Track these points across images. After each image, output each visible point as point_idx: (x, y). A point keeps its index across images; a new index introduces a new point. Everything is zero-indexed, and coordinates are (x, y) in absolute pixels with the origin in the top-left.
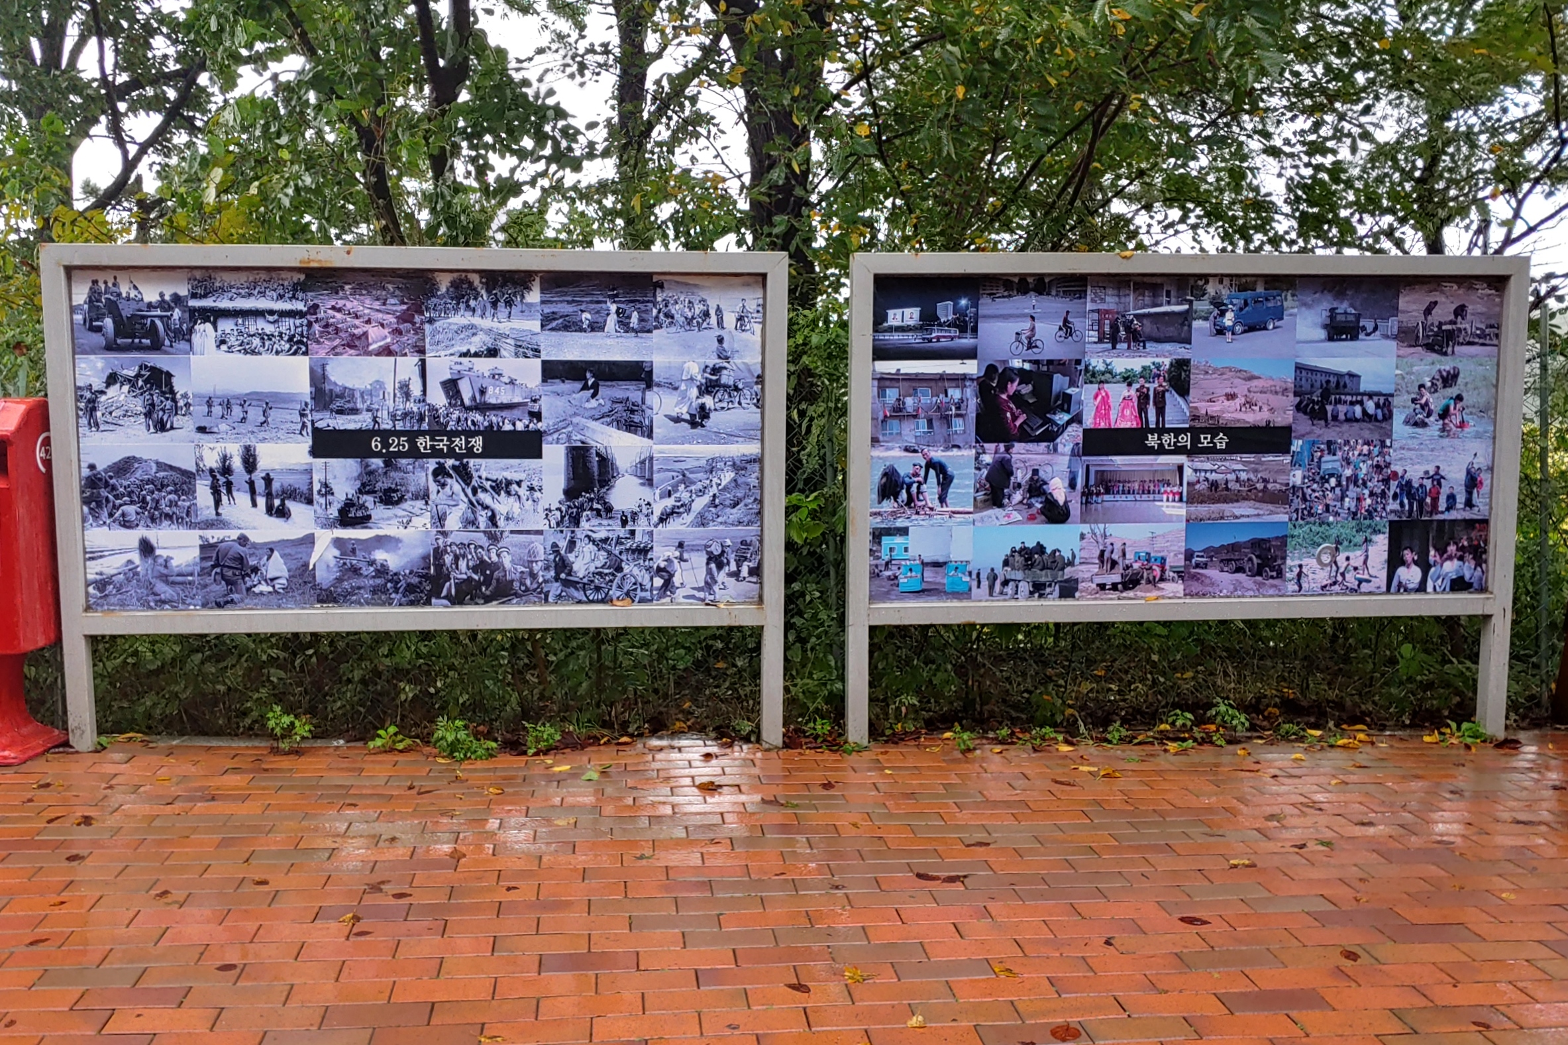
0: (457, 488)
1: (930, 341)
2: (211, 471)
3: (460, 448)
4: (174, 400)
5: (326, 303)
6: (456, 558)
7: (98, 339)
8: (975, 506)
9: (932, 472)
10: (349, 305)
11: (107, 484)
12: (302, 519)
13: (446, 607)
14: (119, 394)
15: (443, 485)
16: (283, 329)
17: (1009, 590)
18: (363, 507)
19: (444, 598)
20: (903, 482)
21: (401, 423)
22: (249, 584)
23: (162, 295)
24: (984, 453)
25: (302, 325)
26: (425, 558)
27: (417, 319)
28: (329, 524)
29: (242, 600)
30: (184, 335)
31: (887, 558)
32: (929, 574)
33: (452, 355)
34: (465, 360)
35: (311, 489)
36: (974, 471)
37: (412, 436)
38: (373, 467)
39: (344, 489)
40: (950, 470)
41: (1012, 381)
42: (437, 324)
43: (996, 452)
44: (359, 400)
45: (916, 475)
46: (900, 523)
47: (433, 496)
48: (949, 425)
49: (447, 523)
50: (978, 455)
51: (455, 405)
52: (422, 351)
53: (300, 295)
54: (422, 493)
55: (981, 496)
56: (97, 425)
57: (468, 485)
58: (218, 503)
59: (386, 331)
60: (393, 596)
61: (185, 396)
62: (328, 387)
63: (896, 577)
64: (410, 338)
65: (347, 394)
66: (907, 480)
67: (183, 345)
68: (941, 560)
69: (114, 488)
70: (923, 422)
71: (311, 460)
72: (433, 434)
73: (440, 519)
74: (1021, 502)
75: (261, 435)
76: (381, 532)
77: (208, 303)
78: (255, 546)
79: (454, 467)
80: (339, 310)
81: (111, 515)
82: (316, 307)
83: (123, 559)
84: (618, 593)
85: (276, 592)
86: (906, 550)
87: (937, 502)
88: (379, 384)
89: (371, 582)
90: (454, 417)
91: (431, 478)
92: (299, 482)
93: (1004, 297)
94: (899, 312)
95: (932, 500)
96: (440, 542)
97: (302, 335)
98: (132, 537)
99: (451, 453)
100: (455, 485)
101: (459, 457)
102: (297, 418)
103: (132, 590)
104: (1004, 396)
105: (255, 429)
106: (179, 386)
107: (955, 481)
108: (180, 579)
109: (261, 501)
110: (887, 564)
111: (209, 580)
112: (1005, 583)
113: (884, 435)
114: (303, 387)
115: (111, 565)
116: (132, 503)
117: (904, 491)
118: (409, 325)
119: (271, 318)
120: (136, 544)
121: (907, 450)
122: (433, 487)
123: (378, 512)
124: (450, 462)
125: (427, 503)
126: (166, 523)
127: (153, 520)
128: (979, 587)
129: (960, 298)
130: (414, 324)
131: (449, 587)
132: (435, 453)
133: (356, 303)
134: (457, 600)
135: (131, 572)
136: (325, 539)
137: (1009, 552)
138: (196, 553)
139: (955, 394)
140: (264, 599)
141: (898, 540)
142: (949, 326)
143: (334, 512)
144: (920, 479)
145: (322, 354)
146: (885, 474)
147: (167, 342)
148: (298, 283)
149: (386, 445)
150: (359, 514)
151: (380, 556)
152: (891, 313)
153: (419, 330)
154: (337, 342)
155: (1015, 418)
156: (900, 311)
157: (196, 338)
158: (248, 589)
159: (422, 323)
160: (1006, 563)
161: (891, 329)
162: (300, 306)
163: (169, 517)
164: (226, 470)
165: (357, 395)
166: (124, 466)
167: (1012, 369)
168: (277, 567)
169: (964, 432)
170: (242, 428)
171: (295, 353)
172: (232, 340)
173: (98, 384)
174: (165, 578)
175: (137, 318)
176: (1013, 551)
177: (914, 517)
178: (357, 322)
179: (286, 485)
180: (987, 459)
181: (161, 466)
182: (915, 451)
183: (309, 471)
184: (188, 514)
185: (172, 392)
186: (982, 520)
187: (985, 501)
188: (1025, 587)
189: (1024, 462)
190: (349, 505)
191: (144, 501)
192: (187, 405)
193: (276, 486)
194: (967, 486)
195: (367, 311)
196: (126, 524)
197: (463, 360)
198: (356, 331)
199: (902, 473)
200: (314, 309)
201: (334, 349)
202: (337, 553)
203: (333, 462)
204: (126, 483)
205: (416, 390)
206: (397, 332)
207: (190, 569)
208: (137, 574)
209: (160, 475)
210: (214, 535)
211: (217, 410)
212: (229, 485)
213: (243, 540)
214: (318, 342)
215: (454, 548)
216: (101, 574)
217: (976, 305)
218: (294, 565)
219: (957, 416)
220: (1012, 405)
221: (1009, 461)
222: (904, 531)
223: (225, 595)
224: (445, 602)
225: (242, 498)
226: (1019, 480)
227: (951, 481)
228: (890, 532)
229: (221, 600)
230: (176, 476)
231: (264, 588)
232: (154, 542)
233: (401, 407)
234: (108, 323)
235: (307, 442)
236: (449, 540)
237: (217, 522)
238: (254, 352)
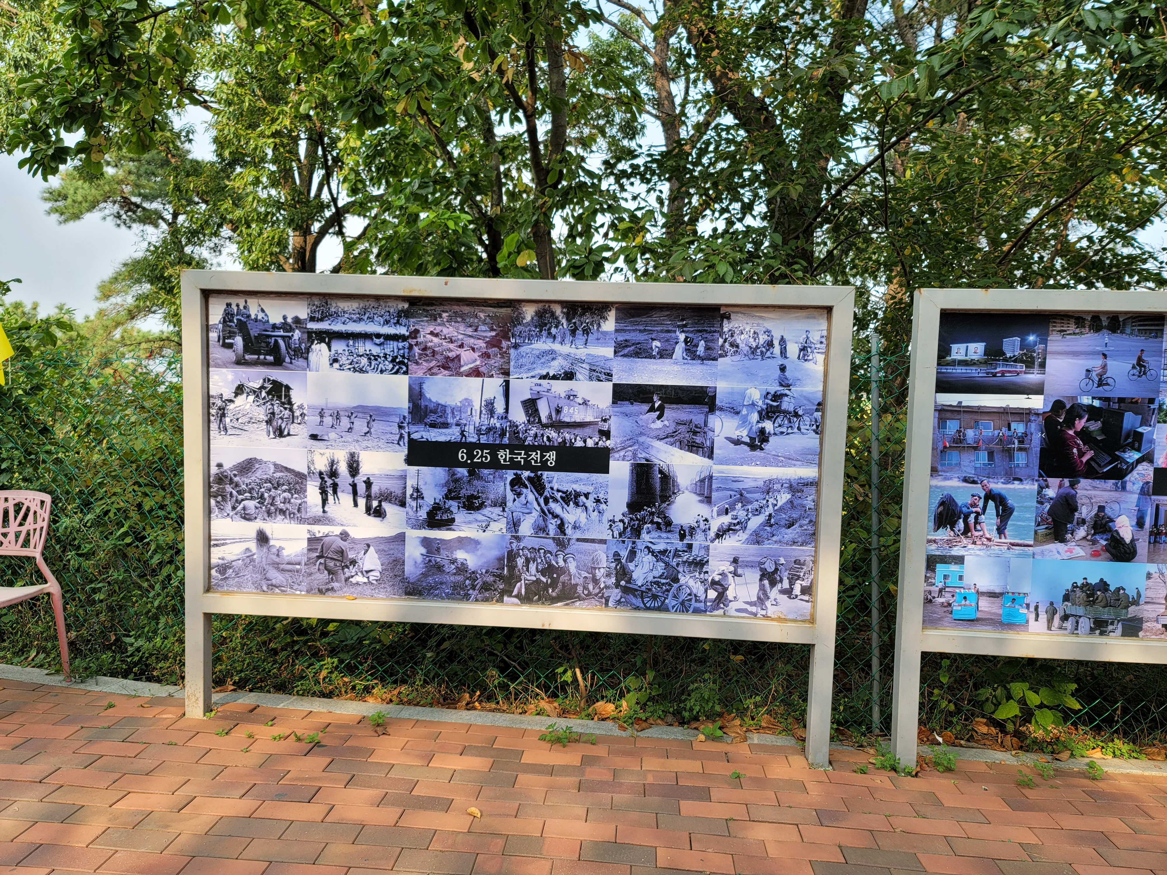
0: (531, 497)
1: (994, 375)
2: (321, 473)
3: (536, 462)
4: (291, 410)
5: (426, 329)
6: (527, 561)
7: (229, 355)
8: (1035, 539)
9: (991, 504)
10: (445, 331)
11: (231, 481)
12: (395, 519)
13: (517, 605)
14: (245, 403)
15: (519, 495)
16: (388, 351)
17: (1069, 624)
18: (448, 510)
19: (516, 596)
20: (961, 512)
21: (485, 437)
22: (348, 574)
23: (285, 318)
24: (1047, 486)
25: (404, 348)
26: (500, 559)
27: (504, 344)
28: (418, 525)
29: (341, 588)
31: (941, 585)
32: (985, 604)
33: (533, 377)
34: (544, 382)
35: (404, 493)
36: (1035, 504)
37: (494, 449)
38: (459, 475)
39: (433, 494)
40: (1010, 502)
41: (1081, 418)
42: (522, 349)
43: (1060, 486)
44: (450, 416)
45: (974, 505)
46: (956, 551)
47: (510, 504)
48: (1011, 458)
49: (520, 528)
50: (1041, 488)
51: (533, 423)
52: (507, 373)
53: (403, 321)
54: (500, 501)
55: (1042, 529)
56: (226, 429)
57: (541, 495)
58: (325, 501)
59: (476, 355)
60: (471, 592)
61: (301, 407)
62: (423, 403)
63: (950, 605)
64: (496, 361)
65: (440, 409)
66: (965, 510)
67: (301, 362)
68: (997, 591)
69: (237, 485)
70: (983, 456)
71: (406, 467)
72: (512, 448)
73: (515, 525)
74: (1084, 538)
75: (365, 444)
76: (463, 534)
77: (323, 326)
78: (354, 541)
79: (529, 478)
80: (436, 335)
81: (234, 508)
82: (417, 331)
83: (243, 547)
84: (674, 603)
85: (370, 583)
86: (961, 578)
87: (995, 533)
88: (468, 402)
89: (452, 578)
90: (532, 433)
91: (508, 487)
92: (395, 487)
93: (1074, 334)
94: (963, 346)
95: (990, 530)
96: (514, 546)
97: (403, 357)
98: (250, 529)
99: (527, 466)
100: (529, 495)
101: (534, 469)
102: (396, 430)
103: (249, 575)
104: (1071, 432)
105: (360, 439)
107: (1015, 513)
108: (289, 567)
109: (362, 502)
110: (941, 591)
111: (314, 569)
112: (1065, 618)
113: (942, 465)
114: (403, 403)
115: (229, 552)
116: (252, 498)
117: (961, 521)
118: (496, 349)
119: (378, 341)
120: (254, 535)
121: (965, 480)
122: (510, 496)
123: (460, 516)
124: (526, 474)
125: (504, 510)
126: (280, 517)
127: (269, 513)
128: (1036, 620)
129: (1028, 334)
130: (501, 348)
131: (520, 587)
132: (514, 465)
133: (451, 329)
134: (526, 599)
135: (249, 558)
136: (414, 535)
137: (1069, 587)
138: (305, 544)
139: (1019, 428)
140: (360, 588)
141: (954, 568)
142: (1015, 361)
143: (423, 514)
144: (979, 510)
145: (420, 374)
146: (942, 503)
147: (288, 359)
148: (402, 311)
149: (471, 456)
150: (445, 517)
151: (460, 555)
152: (955, 347)
153: (505, 355)
154: (433, 363)
155: (1081, 454)
156: (965, 345)
157: (312, 356)
158: (347, 579)
159: (508, 348)
160: (1066, 598)
161: (954, 363)
162: (403, 331)
163: (282, 512)
164: (333, 474)
165: (449, 411)
166: (247, 466)
167: (1081, 406)
168: (372, 561)
169: (1027, 465)
170: (349, 437)
171: (396, 373)
172: (343, 360)
173: (228, 394)
174: (276, 566)
175: (263, 338)
176: (1075, 586)
177: (970, 546)
178: (451, 346)
179: (383, 489)
180: (1051, 493)
181: (278, 467)
182: (974, 482)
183: (403, 478)
184: (299, 510)
185: (290, 403)
186: (1042, 552)
187: (1046, 535)
188: (1085, 623)
189: (1090, 498)
190: (436, 508)
191: (262, 497)
192: (303, 415)
193: (375, 489)
194: (1028, 519)
195: (460, 337)
196: (247, 517)
197: (542, 382)
198: (450, 355)
199: (960, 503)
200: (415, 334)
201: (430, 369)
202: (424, 551)
203: (424, 469)
204: (248, 481)
205: (499, 407)
206: (486, 356)
207: (298, 559)
208: (253, 561)
209: (278, 475)
210: (320, 530)
211: (328, 420)
212: (335, 486)
213: (344, 536)
214: (417, 363)
215: (526, 552)
216: (223, 559)
217: (1044, 341)
219: (1020, 449)
220: (1079, 442)
221: (1074, 496)
222: (960, 560)
223: (327, 583)
224: (516, 600)
225: (346, 498)
226: (1083, 516)
227: (1011, 513)
228: (944, 560)
229: (324, 587)
230: (290, 476)
231: (360, 579)
232: (269, 533)
233: (486, 423)
234: (239, 341)
235: (404, 451)
236: (522, 545)
237: (322, 520)
238: (362, 371)
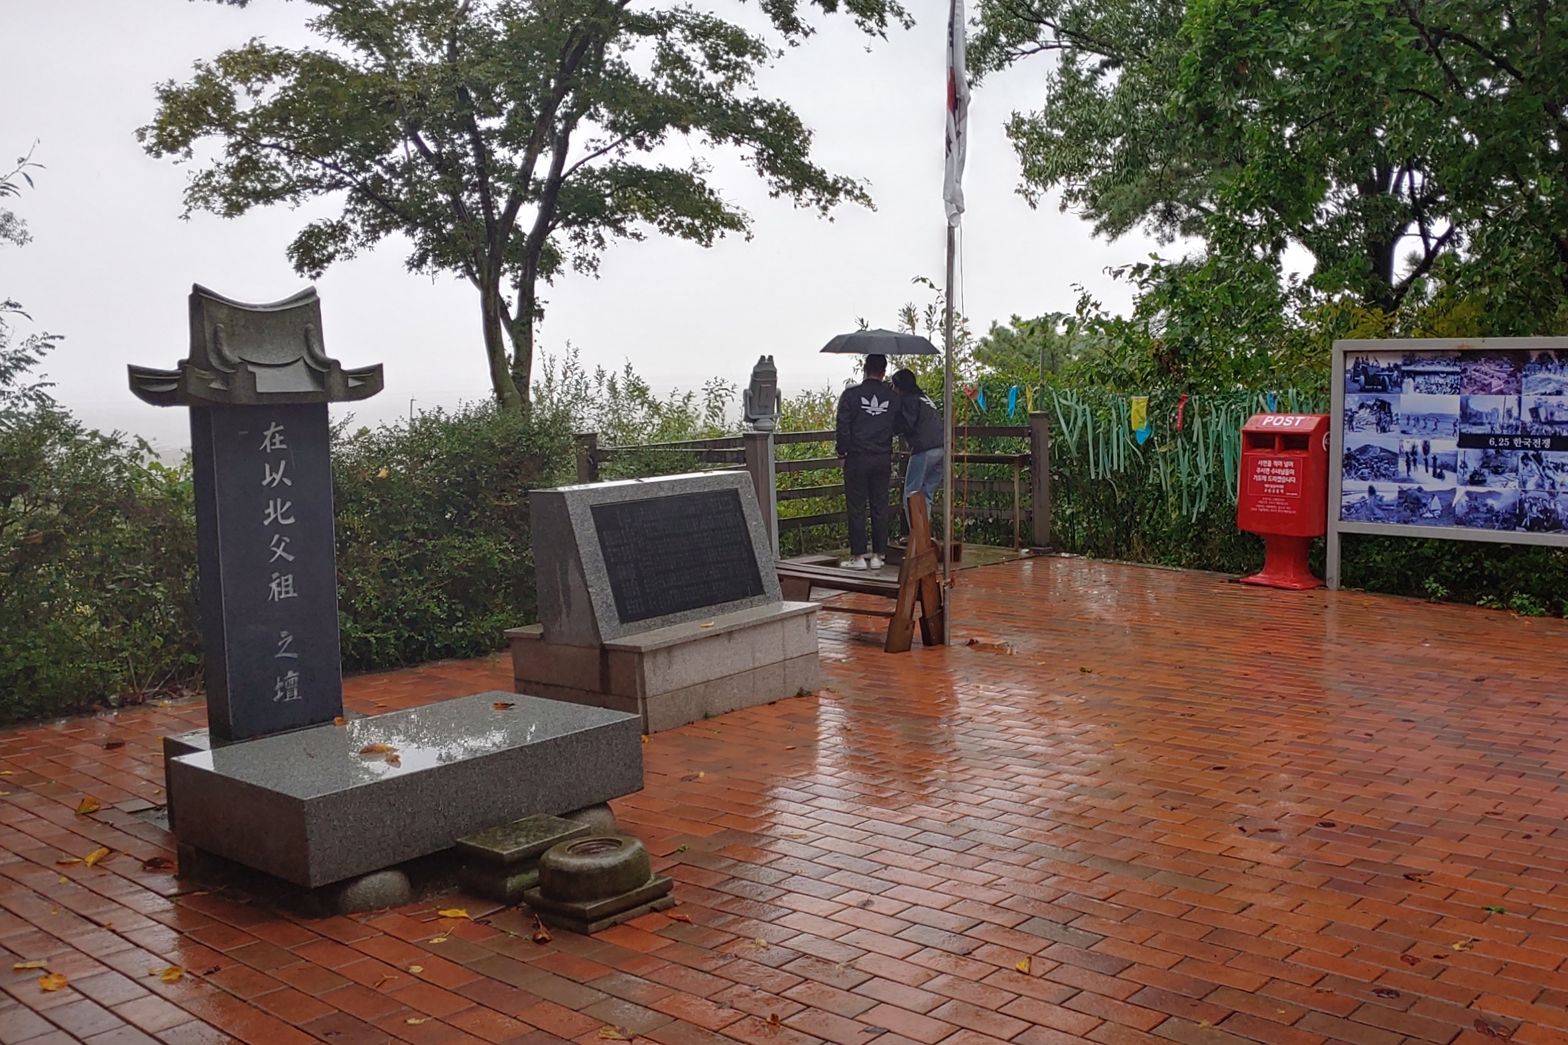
0: (1534, 467)
2: (1407, 453)
3: (1537, 445)
4: (1391, 417)
5: (1471, 368)
6: (1531, 506)
7: (1357, 386)
10: (1483, 369)
11: (1355, 458)
12: (1450, 480)
13: (1524, 532)
14: (1364, 413)
15: (1527, 465)
16: (1448, 381)
18: (1482, 475)
19: (1523, 527)
21: (1506, 431)
22: (1421, 512)
23: (1389, 364)
25: (1458, 379)
26: (1514, 504)
27: (1519, 375)
28: (1465, 484)
29: (1417, 521)
30: (1398, 384)
33: (1536, 394)
34: (1544, 397)
35: (1456, 465)
37: (1511, 438)
38: (1489, 454)
39: (1473, 465)
42: (1529, 378)
44: (1485, 419)
47: (1521, 471)
49: (1527, 485)
51: (1536, 422)
52: (1520, 393)
53: (1458, 364)
54: (1515, 469)
56: (1353, 429)
57: (1540, 465)
58: (1409, 469)
59: (1501, 382)
60: (1496, 524)
61: (1396, 415)
62: (1469, 411)
64: (1514, 386)
65: (1478, 415)
67: (1398, 389)
69: (1358, 460)
71: (1457, 449)
72: (1523, 437)
73: (1524, 483)
76: (1491, 489)
77: (1411, 368)
78: (1426, 493)
79: (1533, 455)
80: (1478, 371)
81: (1356, 474)
82: (1466, 370)
83: (1361, 495)
85: (1434, 517)
88: (1496, 410)
89: (1484, 516)
90: (1535, 428)
91: (1520, 461)
92: (1450, 461)
96: (1523, 496)
97: (1457, 384)
98: (1365, 485)
99: (1532, 448)
100: (1533, 465)
101: (1536, 450)
102: (1452, 427)
103: (1363, 512)
106: (1394, 410)
108: (1387, 508)
109: (1431, 470)
111: (1401, 509)
114: (1457, 411)
115: (1354, 499)
116: (1367, 468)
118: (1513, 379)
119: (1442, 376)
120: (1367, 488)
122: (1521, 466)
123: (1491, 478)
124: (1531, 453)
125: (1517, 475)
126: (1382, 479)
127: (1376, 476)
130: (1516, 378)
131: (1526, 521)
132: (1524, 447)
133: (1486, 367)
134: (1530, 528)
135: (1363, 502)
136: (1461, 490)
138: (1396, 495)
140: (1428, 521)
143: (1467, 477)
145: (1467, 394)
147: (1390, 388)
148: (1458, 358)
149: (1497, 442)
150: (1480, 479)
151: (1490, 502)
153: (1519, 382)
154: (1475, 388)
157: (1404, 386)
158: (1421, 515)
159: (1521, 378)
162: (1458, 369)
163: (1384, 476)
164: (1414, 453)
165: (1484, 416)
166: (1364, 449)
168: (1436, 504)
170: (1424, 432)
171: (1453, 394)
172: (1422, 387)
173: (1354, 408)
174: (1379, 506)
175: (1376, 376)
178: (1486, 377)
179: (1443, 462)
181: (1382, 450)
183: (1456, 455)
184: (1393, 475)
185: (1390, 412)
190: (1475, 474)
191: (1372, 467)
192: (1397, 419)
193: (1438, 462)
195: (1492, 372)
196: (1363, 479)
197: (1542, 397)
198: (1486, 382)
200: (1464, 371)
201: (1473, 391)
202: (1467, 499)
203: (1468, 450)
204: (1364, 458)
205: (1515, 414)
206: (1507, 383)
207: (1392, 503)
208: (1366, 504)
209: (1382, 454)
210: (1406, 486)
211: (1412, 422)
212: (1415, 461)
213: (1420, 489)
214: (1466, 388)
215: (1530, 500)
216: (1349, 503)
218: (1445, 504)
223: (1409, 517)
224: (1524, 529)
229: (1407, 520)
230: (1389, 455)
231: (1429, 515)
232: (1376, 488)
233: (1507, 422)
234: (1362, 378)
235: (1456, 440)
236: (1528, 496)
237: (1408, 480)
238: (1432, 393)
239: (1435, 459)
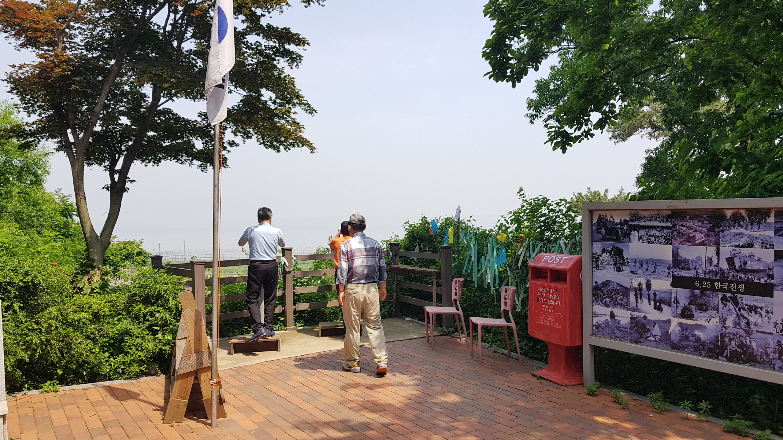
0: (732, 307)
2: (635, 288)
3: (734, 289)
4: (624, 260)
5: (679, 223)
6: (731, 340)
7: (600, 236)
10: (688, 224)
11: (601, 290)
12: (667, 313)
13: (725, 361)
14: (605, 256)
15: (725, 305)
16: (663, 234)
18: (691, 310)
19: (725, 357)
21: (708, 275)
22: (647, 336)
23: (621, 220)
25: (669, 232)
26: (717, 337)
27: (716, 230)
28: (677, 316)
29: (644, 342)
33: (731, 246)
34: (737, 249)
35: (671, 300)
37: (712, 281)
38: (696, 293)
39: (684, 302)
42: (725, 232)
44: (691, 264)
47: (721, 309)
49: (726, 322)
51: (732, 269)
52: (718, 244)
53: (669, 220)
54: (716, 308)
56: (598, 268)
57: (737, 306)
58: (637, 301)
59: (703, 235)
60: (702, 352)
61: (627, 259)
62: (679, 258)
64: (713, 238)
65: (686, 261)
67: (627, 239)
69: (603, 291)
71: (671, 288)
72: (722, 281)
73: (724, 320)
75: (653, 276)
76: (698, 323)
77: (636, 223)
78: (649, 320)
79: (730, 297)
80: (684, 226)
81: (601, 301)
82: (675, 225)
83: (605, 318)
85: (656, 341)
88: (699, 258)
89: (693, 344)
90: (731, 274)
91: (720, 301)
92: (666, 297)
96: (724, 331)
97: (669, 236)
98: (607, 311)
99: (729, 291)
100: (731, 306)
101: (733, 293)
102: (666, 270)
103: (607, 330)
105: (651, 274)
106: (625, 256)
108: (623, 329)
109: (652, 303)
111: (633, 331)
114: (669, 258)
115: (600, 320)
116: (608, 298)
118: (712, 233)
119: (658, 229)
122: (721, 305)
123: (697, 314)
125: (718, 313)
126: (619, 307)
130: (715, 232)
131: (727, 352)
132: (722, 290)
133: (691, 223)
134: (730, 359)
135: (607, 323)
136: (675, 322)
138: (629, 320)
140: (652, 343)
143: (679, 311)
145: (677, 244)
147: (622, 238)
148: (669, 215)
149: (701, 284)
150: (689, 313)
151: (697, 333)
153: (717, 235)
154: (683, 239)
157: (631, 237)
158: (646, 338)
159: (719, 232)
162: (669, 224)
163: (620, 305)
164: (640, 289)
165: (690, 262)
166: (607, 283)
168: (656, 330)
170: (647, 273)
171: (666, 244)
172: (644, 238)
174: (618, 328)
175: (612, 229)
178: (691, 231)
179: (661, 297)
181: (618, 285)
183: (670, 293)
184: (627, 304)
190: (685, 309)
192: (628, 262)
193: (658, 297)
195: (695, 227)
196: (607, 306)
197: (736, 248)
198: (690, 235)
201: (681, 242)
202: (680, 329)
203: (679, 289)
204: (607, 290)
205: (715, 261)
206: (707, 236)
208: (609, 325)
209: (618, 288)
210: (635, 314)
211: (638, 265)
212: (641, 295)
213: (645, 318)
214: (675, 239)
215: (730, 335)
216: (597, 322)
218: (663, 331)
223: (638, 339)
224: (725, 359)
225: (646, 301)
229: (637, 340)
230: (623, 289)
232: (615, 314)
233: (708, 268)
234: (603, 230)
235: (670, 281)
236: (727, 331)
237: (636, 309)
238: (652, 243)
239: (655, 294)
